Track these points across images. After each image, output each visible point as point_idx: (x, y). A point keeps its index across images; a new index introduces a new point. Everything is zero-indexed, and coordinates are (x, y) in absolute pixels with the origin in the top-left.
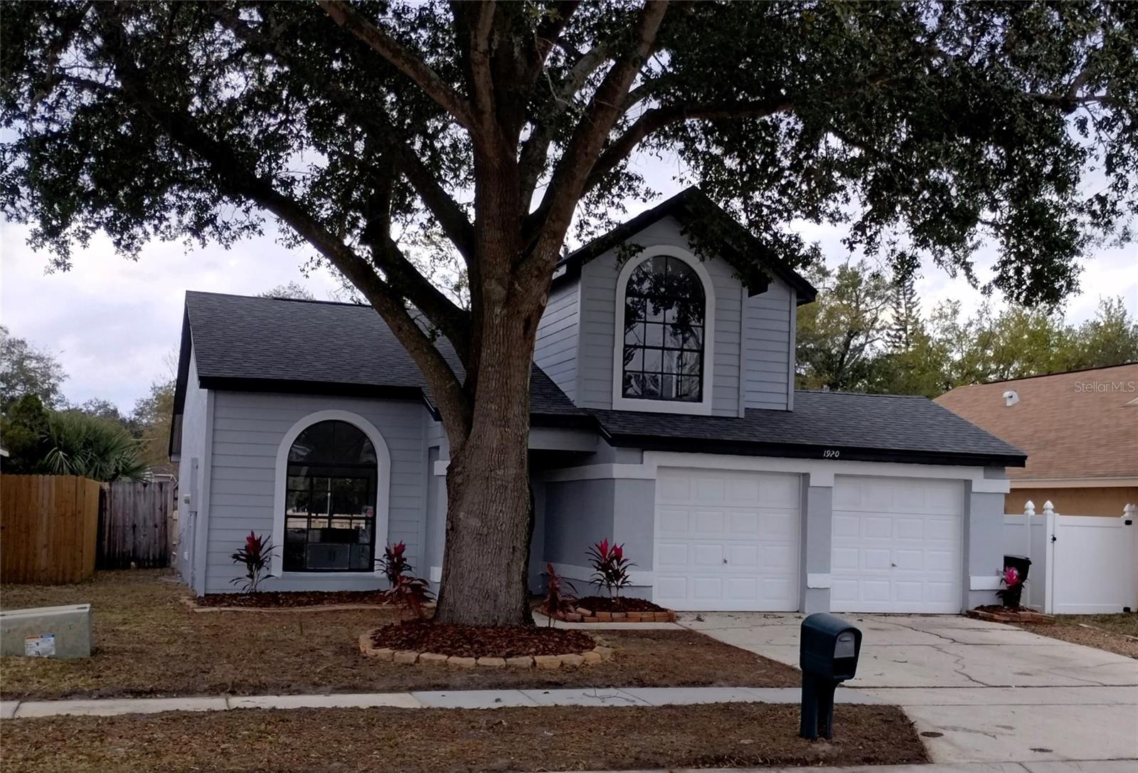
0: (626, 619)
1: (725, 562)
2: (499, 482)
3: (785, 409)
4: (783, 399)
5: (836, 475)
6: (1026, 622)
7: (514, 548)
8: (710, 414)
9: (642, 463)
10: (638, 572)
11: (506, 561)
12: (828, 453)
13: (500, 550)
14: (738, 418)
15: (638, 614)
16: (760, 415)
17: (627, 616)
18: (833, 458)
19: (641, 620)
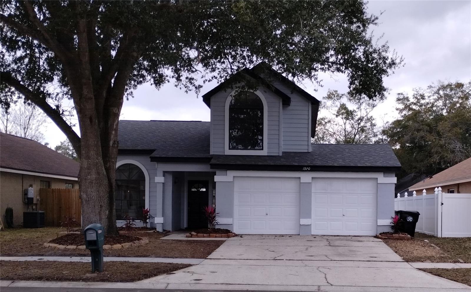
0: (209, 237)
1: (267, 214)
2: (89, 181)
3: (307, 151)
4: (306, 147)
5: (313, 178)
6: (395, 239)
7: (101, 205)
8: (266, 155)
9: (227, 175)
10: (226, 219)
11: (98, 211)
12: (305, 169)
13: (95, 206)
14: (279, 156)
15: (215, 235)
16: (292, 154)
17: (210, 235)
18: (307, 170)
19: (216, 237)
